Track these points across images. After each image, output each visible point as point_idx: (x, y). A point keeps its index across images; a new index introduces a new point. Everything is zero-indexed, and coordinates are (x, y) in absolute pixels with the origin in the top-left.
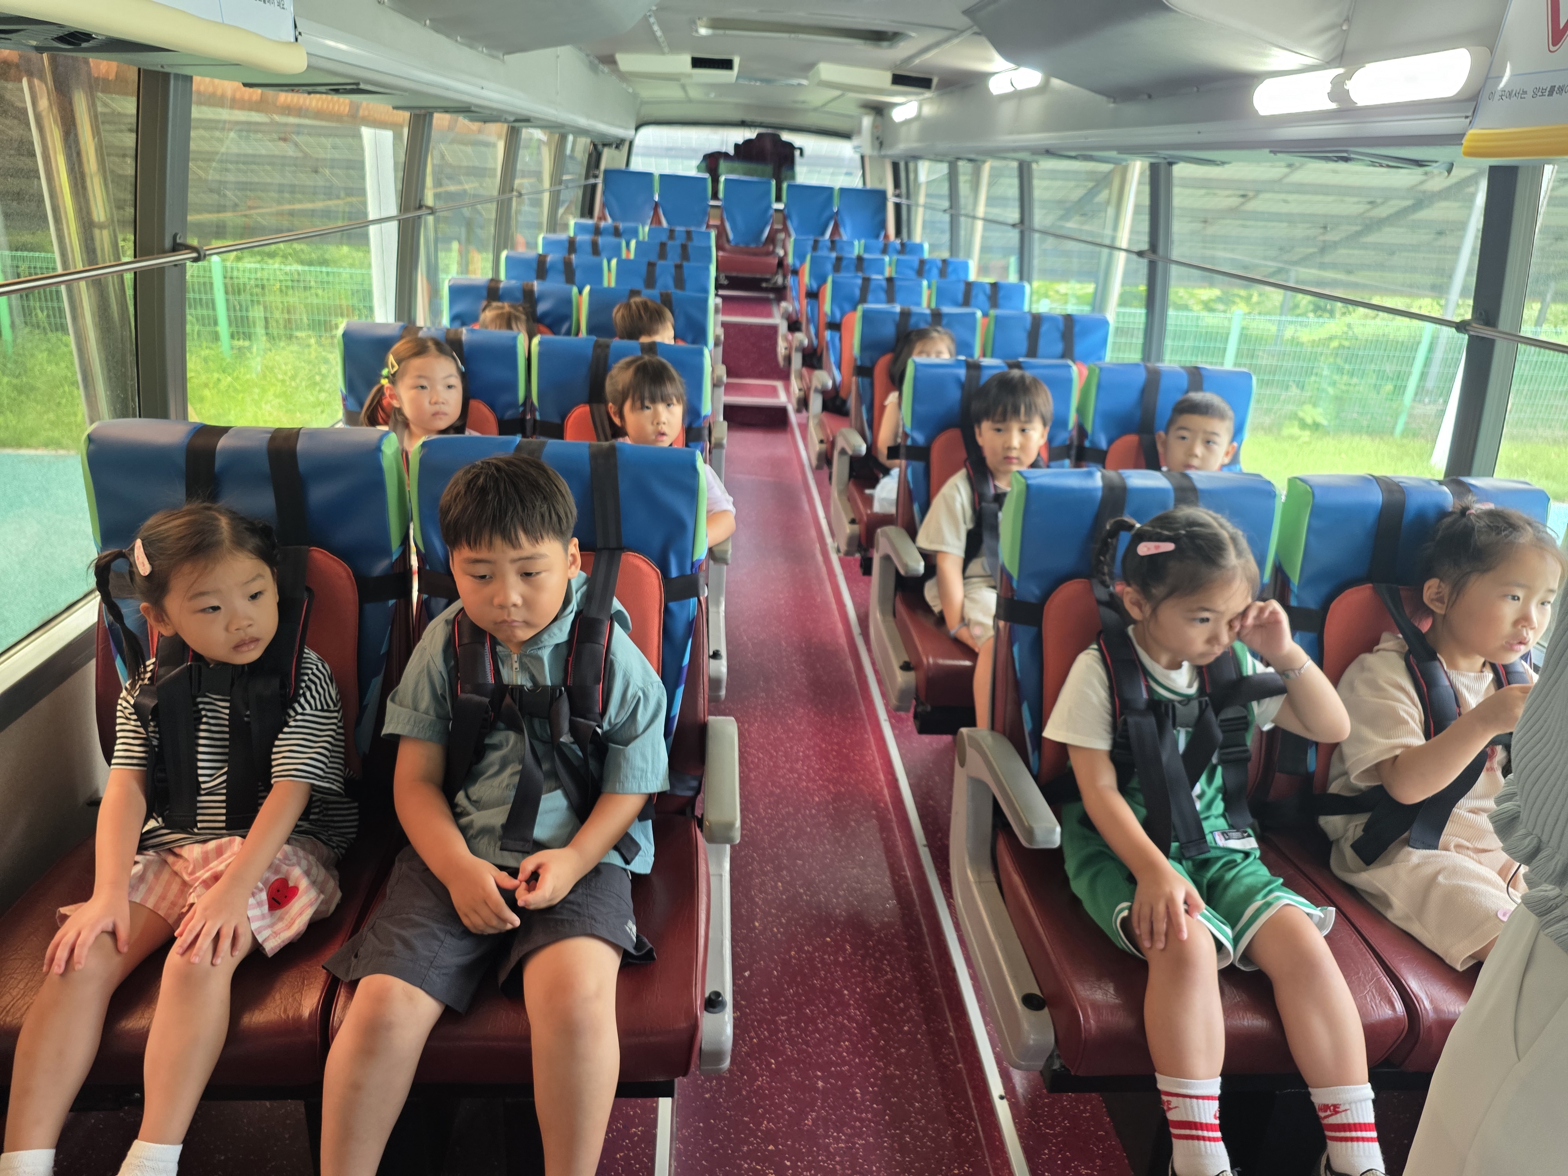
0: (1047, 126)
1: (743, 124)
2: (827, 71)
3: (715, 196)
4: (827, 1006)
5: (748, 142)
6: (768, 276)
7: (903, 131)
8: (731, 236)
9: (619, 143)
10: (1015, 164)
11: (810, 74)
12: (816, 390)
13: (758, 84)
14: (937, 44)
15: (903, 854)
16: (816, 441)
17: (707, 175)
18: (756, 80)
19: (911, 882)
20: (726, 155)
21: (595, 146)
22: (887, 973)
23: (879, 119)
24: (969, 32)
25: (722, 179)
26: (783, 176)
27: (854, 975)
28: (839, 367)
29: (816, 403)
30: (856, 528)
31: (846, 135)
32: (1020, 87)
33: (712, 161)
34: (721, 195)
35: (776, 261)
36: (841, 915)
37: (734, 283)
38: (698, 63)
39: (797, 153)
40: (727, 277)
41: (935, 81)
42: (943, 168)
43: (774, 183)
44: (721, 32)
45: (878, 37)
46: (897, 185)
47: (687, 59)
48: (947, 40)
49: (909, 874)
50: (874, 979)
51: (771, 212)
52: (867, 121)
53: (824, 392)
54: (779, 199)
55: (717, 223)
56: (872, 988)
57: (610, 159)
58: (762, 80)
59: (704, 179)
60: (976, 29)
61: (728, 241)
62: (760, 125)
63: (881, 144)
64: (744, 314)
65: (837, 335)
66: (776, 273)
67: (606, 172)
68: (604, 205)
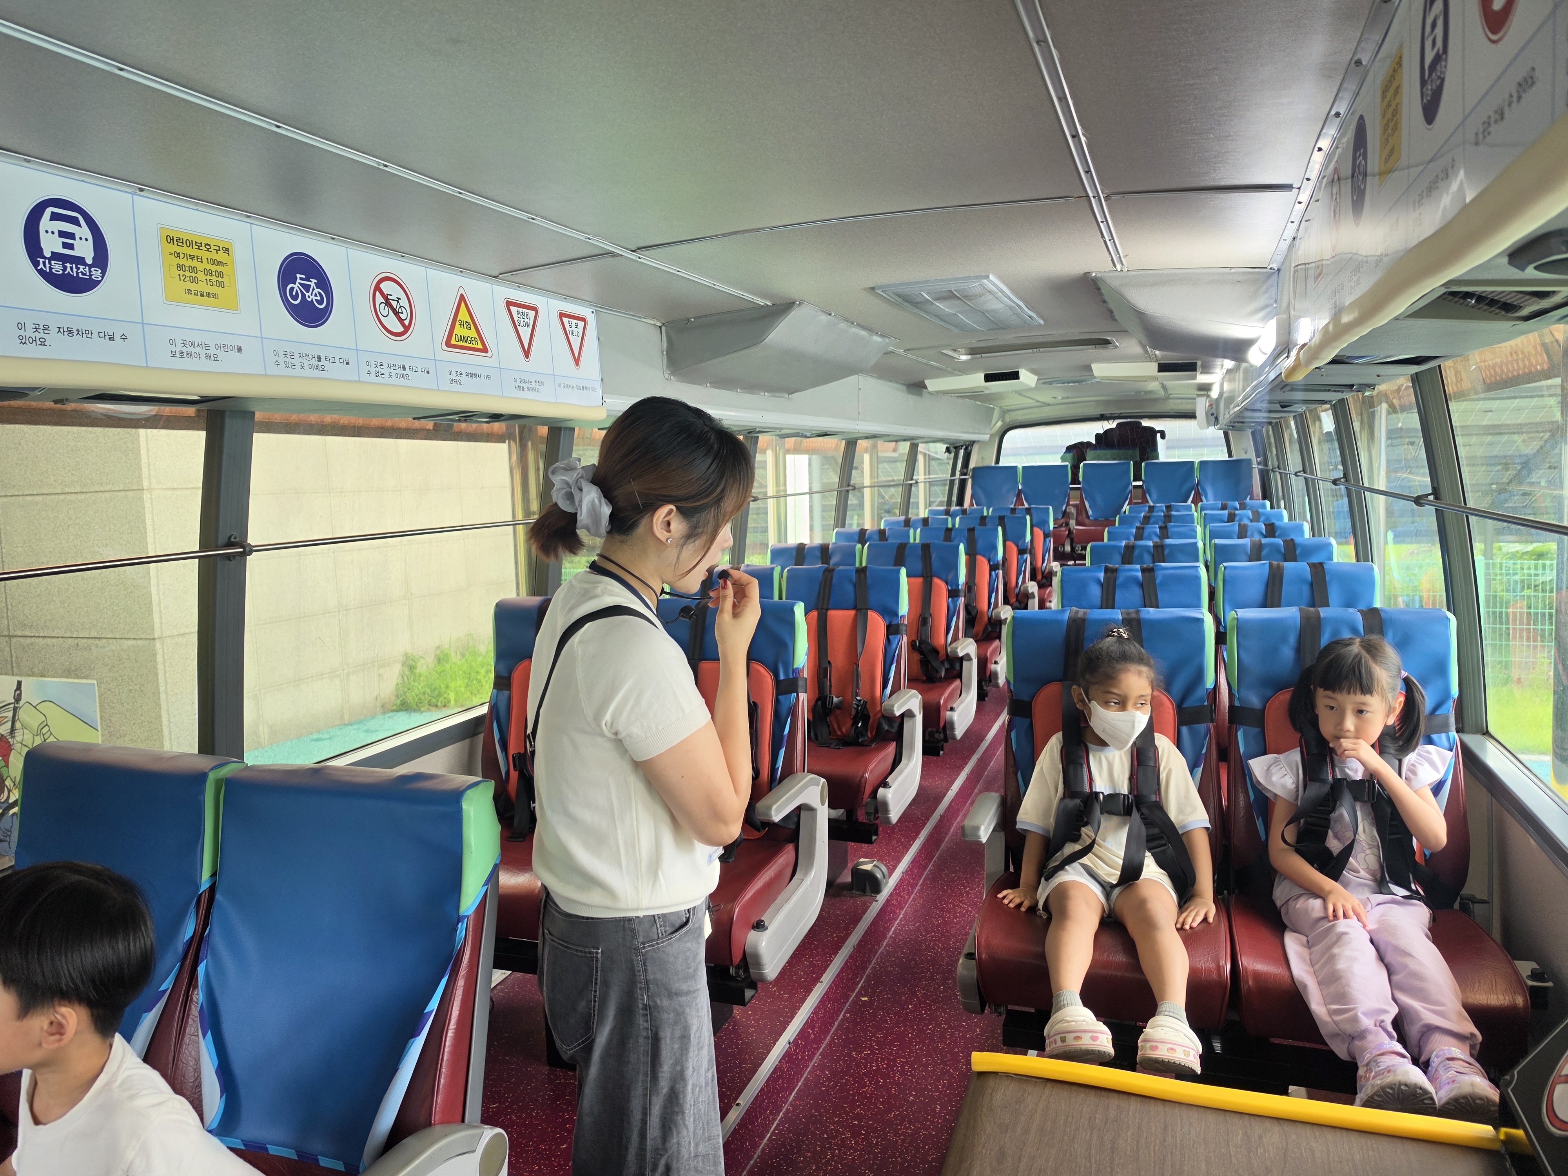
1: (1103, 417)
3: (1075, 480)
5: (1108, 432)
8: (1090, 512)
17: (1070, 463)
20: (1089, 445)
25: (1082, 465)
26: (1144, 457)
33: (1078, 451)
34: (1081, 479)
38: (989, 378)
39: (1159, 435)
43: (1133, 463)
46: (1258, 453)
47: (982, 376)
51: (1130, 489)
54: (1137, 477)
55: (1077, 502)
57: (979, 459)
59: (1067, 467)
62: (1119, 417)
67: (975, 469)
68: (973, 496)
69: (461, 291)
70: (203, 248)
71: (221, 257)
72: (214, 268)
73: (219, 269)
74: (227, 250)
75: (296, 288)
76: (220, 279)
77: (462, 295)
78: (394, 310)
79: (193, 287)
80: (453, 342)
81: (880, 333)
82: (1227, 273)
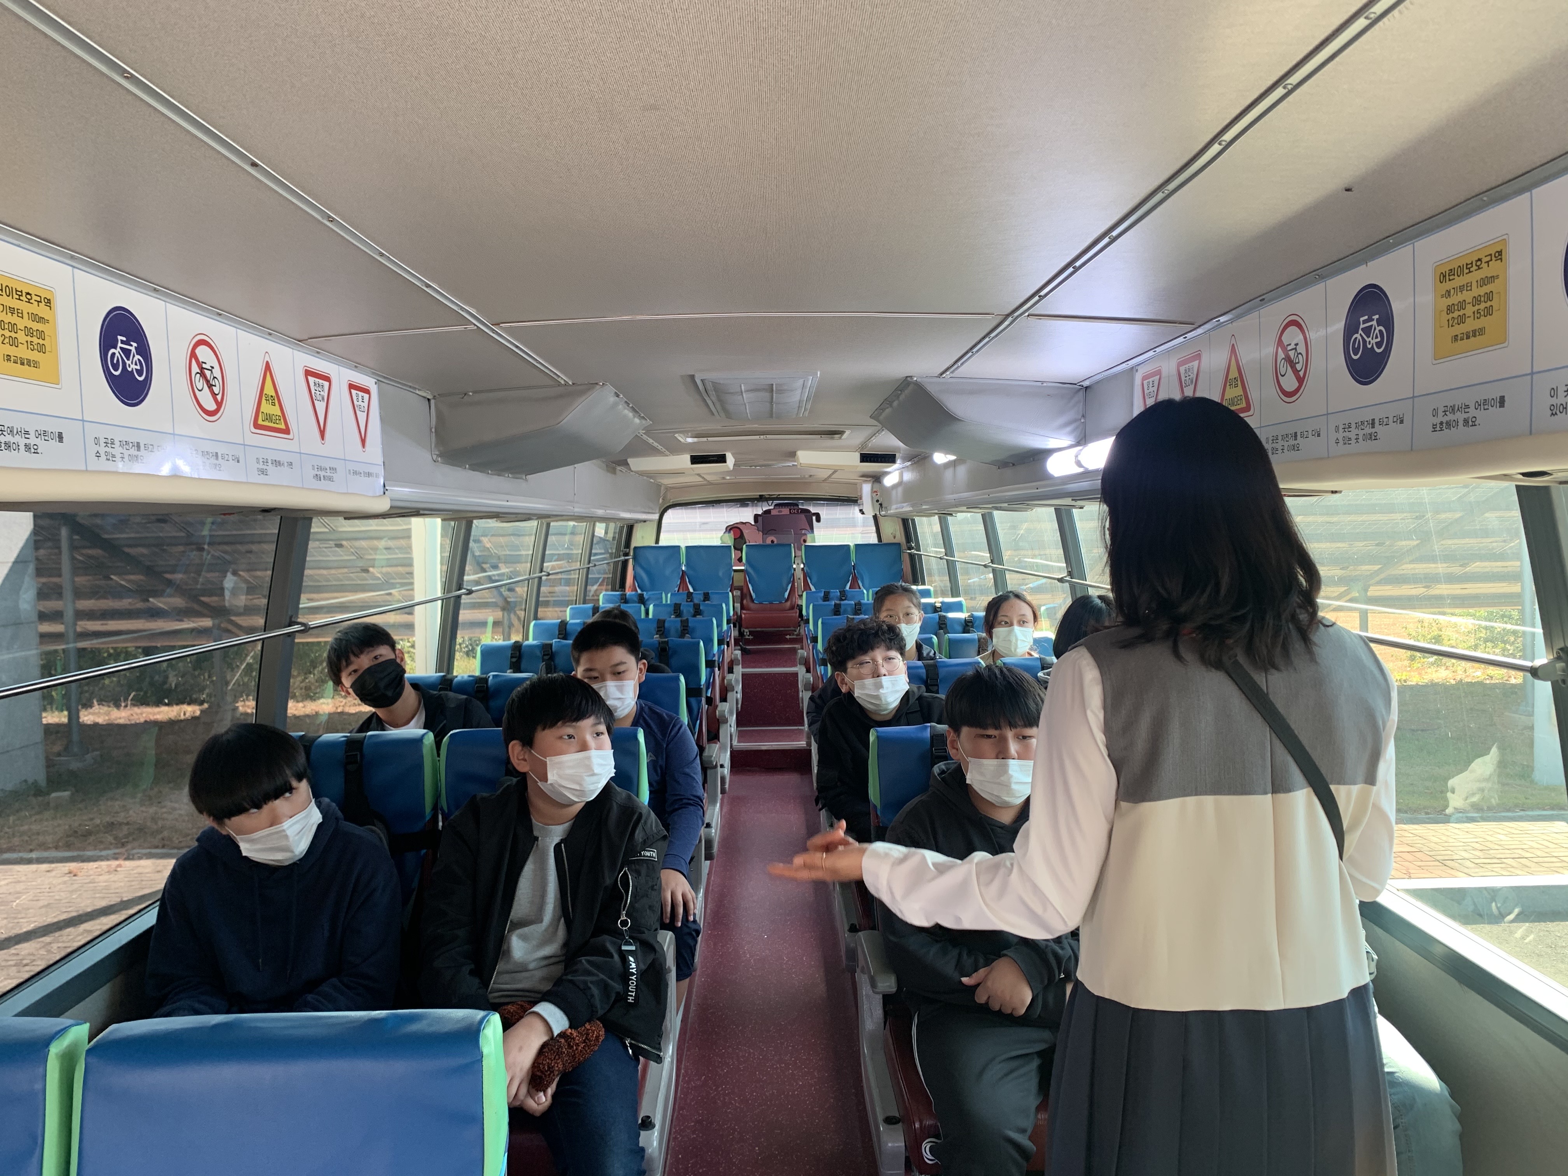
1: (761, 499)
2: (808, 457)
3: (738, 562)
5: (767, 512)
8: (754, 596)
17: (731, 543)
20: (748, 525)
21: (624, 529)
23: (876, 485)
25: (744, 546)
26: (803, 539)
33: (735, 531)
34: (744, 561)
35: (798, 615)
37: (761, 637)
38: (696, 460)
39: (814, 518)
40: (751, 633)
41: (897, 456)
44: (705, 439)
45: (827, 433)
46: (908, 539)
47: (687, 458)
51: (792, 571)
52: (867, 488)
55: (742, 584)
57: (640, 538)
59: (729, 547)
61: (752, 601)
62: (776, 498)
63: (881, 505)
64: (767, 667)
66: (800, 626)
67: (637, 549)
68: (634, 578)
69: (267, 359)
70: (23, 298)
71: (42, 310)
72: (35, 326)
73: (41, 327)
74: (48, 302)
75: (117, 354)
76: (41, 342)
77: (267, 362)
78: (208, 382)
79: (12, 351)
80: (260, 422)
81: (642, 415)
82: (1039, 387)
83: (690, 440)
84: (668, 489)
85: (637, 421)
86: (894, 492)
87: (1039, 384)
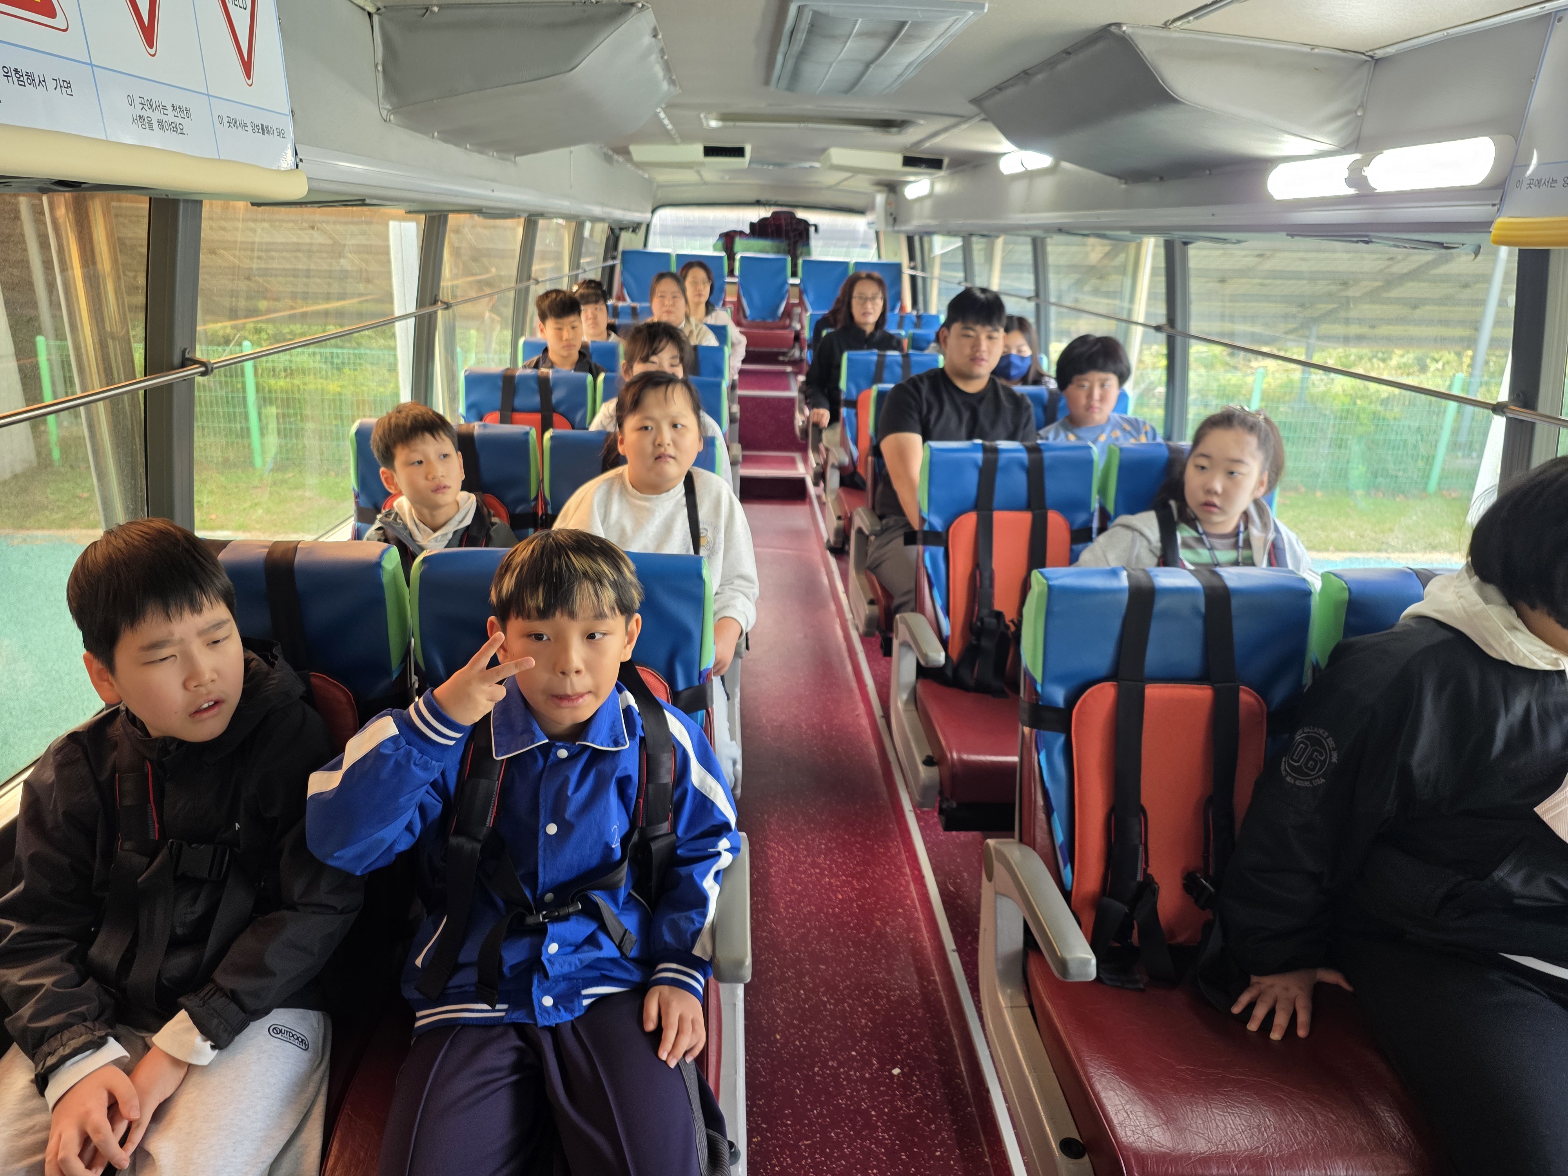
0: (1057, 205)
1: (758, 203)
2: (839, 155)
3: (731, 273)
4: (852, 1128)
5: (763, 221)
6: (785, 350)
7: (916, 207)
8: (748, 312)
9: (635, 227)
10: (1029, 240)
11: (822, 158)
12: (833, 466)
13: (771, 167)
14: (946, 130)
15: (931, 957)
16: (835, 518)
17: (723, 254)
18: (769, 164)
19: (940, 987)
20: (741, 233)
21: (612, 230)
22: (917, 1090)
23: (892, 195)
24: (977, 119)
25: (738, 257)
26: (799, 252)
27: (882, 1094)
28: (856, 443)
29: (834, 478)
30: (875, 609)
31: (861, 212)
32: (1029, 169)
33: (728, 239)
34: (737, 272)
35: (793, 335)
36: (866, 1023)
38: (710, 151)
39: (812, 229)
41: (946, 161)
42: (957, 243)
43: (789, 259)
44: (731, 124)
45: (886, 124)
46: (912, 257)
47: (699, 148)
48: (955, 126)
49: (938, 978)
50: (904, 1098)
51: (787, 287)
52: (880, 199)
53: (841, 468)
54: (794, 274)
55: (735, 298)
56: (901, 1108)
57: (628, 241)
58: (775, 164)
59: (721, 258)
60: (983, 116)
61: (745, 316)
62: (776, 204)
63: (895, 220)
64: (761, 388)
65: (853, 411)
66: (793, 347)
67: (624, 253)
68: (623, 285)
81: (674, 77)
82: (1306, 54)
83: (714, 124)
84: (660, 186)
85: (665, 86)
86: (917, 207)
87: (1307, 49)
